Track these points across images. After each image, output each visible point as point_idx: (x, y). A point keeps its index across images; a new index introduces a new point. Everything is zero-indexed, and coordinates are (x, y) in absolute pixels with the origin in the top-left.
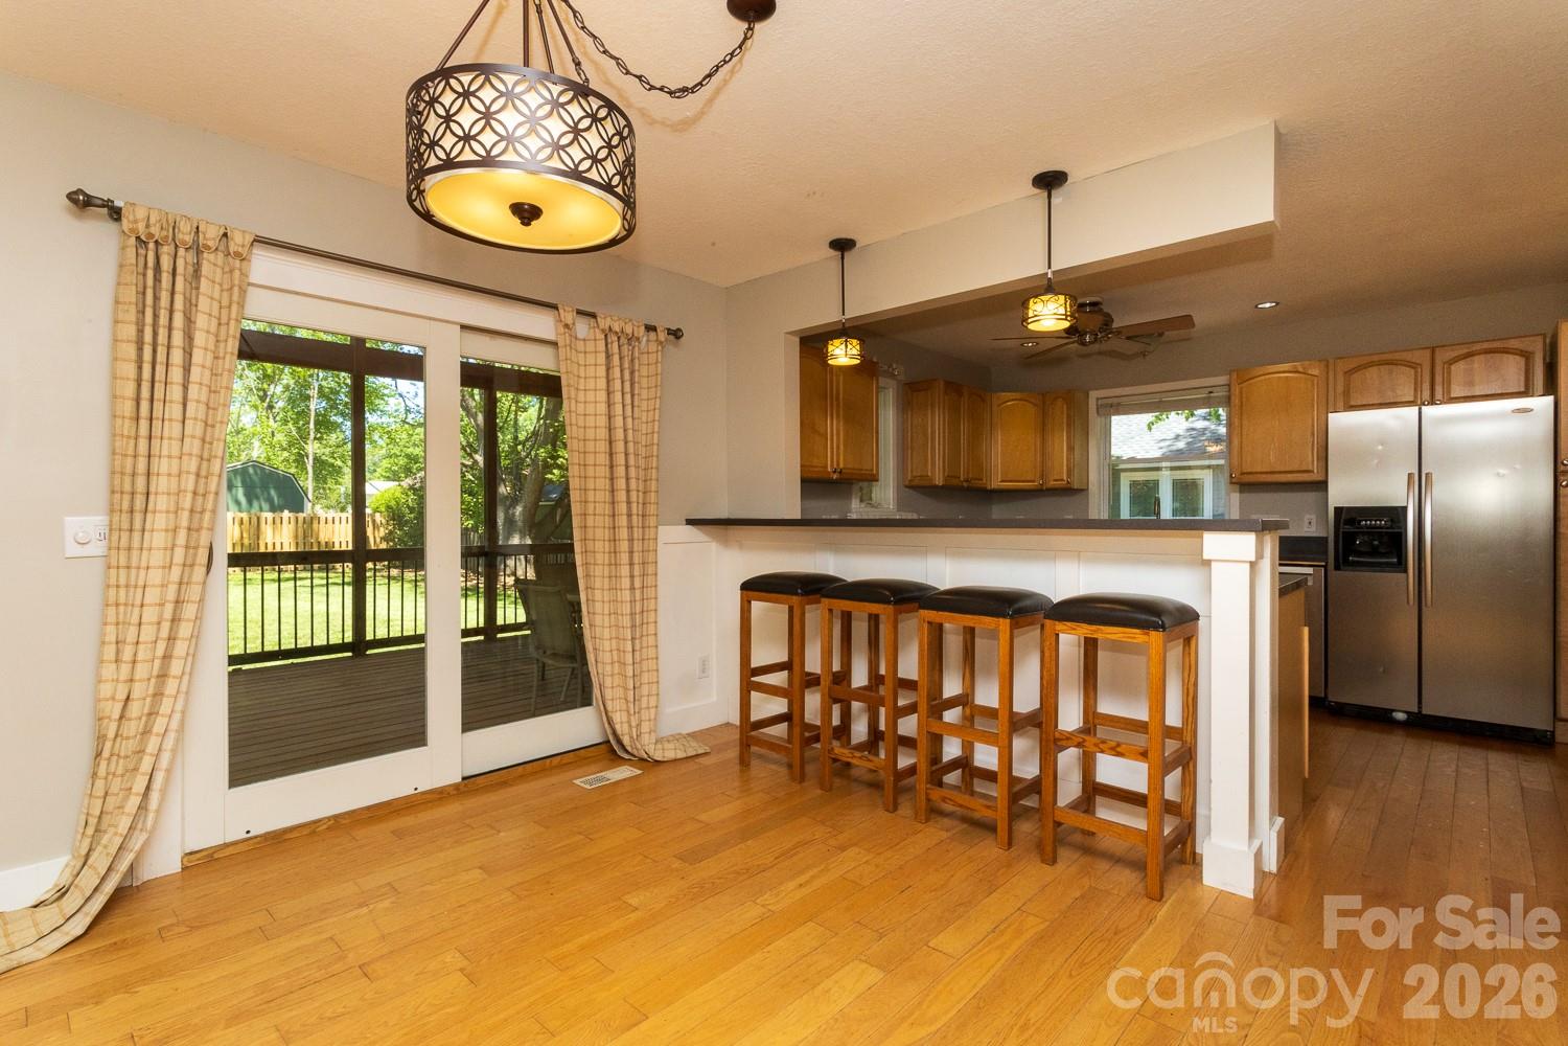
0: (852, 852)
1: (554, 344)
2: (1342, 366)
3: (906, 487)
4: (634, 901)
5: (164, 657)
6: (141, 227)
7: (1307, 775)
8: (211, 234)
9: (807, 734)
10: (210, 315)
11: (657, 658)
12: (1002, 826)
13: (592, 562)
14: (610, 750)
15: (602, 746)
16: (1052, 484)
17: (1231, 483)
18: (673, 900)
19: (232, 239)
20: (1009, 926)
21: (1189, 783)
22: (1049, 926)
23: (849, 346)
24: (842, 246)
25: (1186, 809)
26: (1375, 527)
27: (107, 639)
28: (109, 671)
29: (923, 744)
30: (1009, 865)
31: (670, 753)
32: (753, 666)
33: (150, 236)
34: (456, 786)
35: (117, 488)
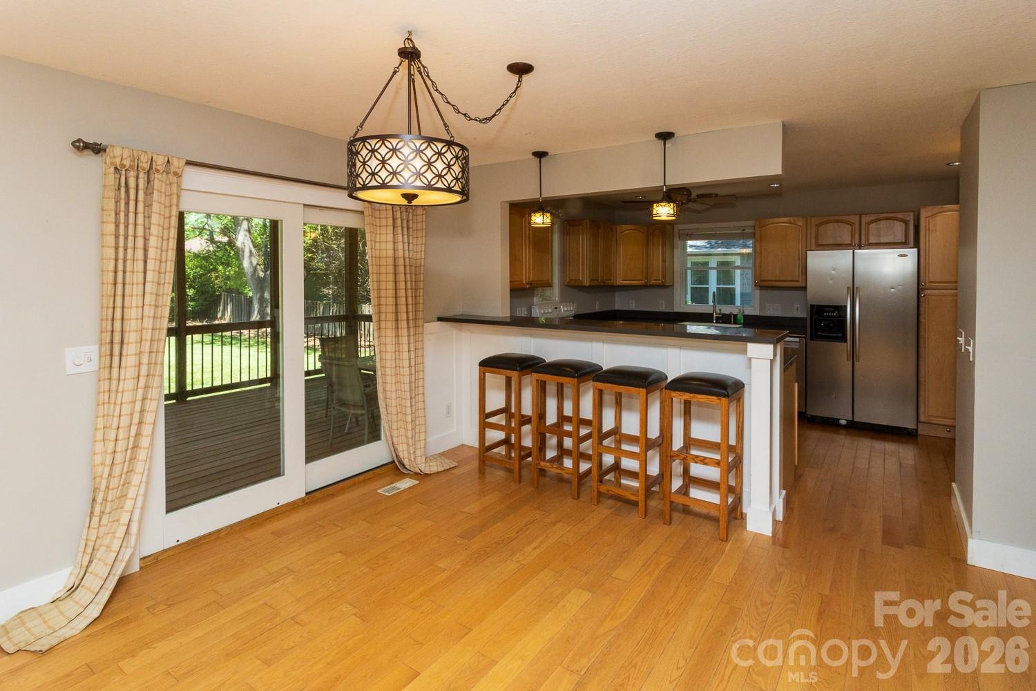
0: (559, 526)
1: (362, 212)
2: (815, 221)
3: (565, 285)
4: (442, 565)
5: (136, 436)
6: (118, 161)
7: (796, 464)
8: (160, 161)
9: (522, 453)
10: (160, 214)
11: (424, 409)
12: (641, 504)
13: (384, 350)
14: (395, 468)
15: (390, 465)
16: (653, 282)
17: (755, 286)
18: (465, 563)
19: (172, 164)
20: (652, 561)
21: (739, 476)
22: (672, 560)
23: (545, 218)
24: (540, 155)
25: (738, 490)
26: (831, 316)
27: (98, 427)
28: (99, 447)
29: (595, 458)
30: (646, 527)
31: (434, 468)
32: (486, 412)
33: (123, 166)
34: (302, 500)
35: (104, 330)
